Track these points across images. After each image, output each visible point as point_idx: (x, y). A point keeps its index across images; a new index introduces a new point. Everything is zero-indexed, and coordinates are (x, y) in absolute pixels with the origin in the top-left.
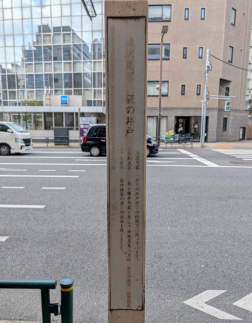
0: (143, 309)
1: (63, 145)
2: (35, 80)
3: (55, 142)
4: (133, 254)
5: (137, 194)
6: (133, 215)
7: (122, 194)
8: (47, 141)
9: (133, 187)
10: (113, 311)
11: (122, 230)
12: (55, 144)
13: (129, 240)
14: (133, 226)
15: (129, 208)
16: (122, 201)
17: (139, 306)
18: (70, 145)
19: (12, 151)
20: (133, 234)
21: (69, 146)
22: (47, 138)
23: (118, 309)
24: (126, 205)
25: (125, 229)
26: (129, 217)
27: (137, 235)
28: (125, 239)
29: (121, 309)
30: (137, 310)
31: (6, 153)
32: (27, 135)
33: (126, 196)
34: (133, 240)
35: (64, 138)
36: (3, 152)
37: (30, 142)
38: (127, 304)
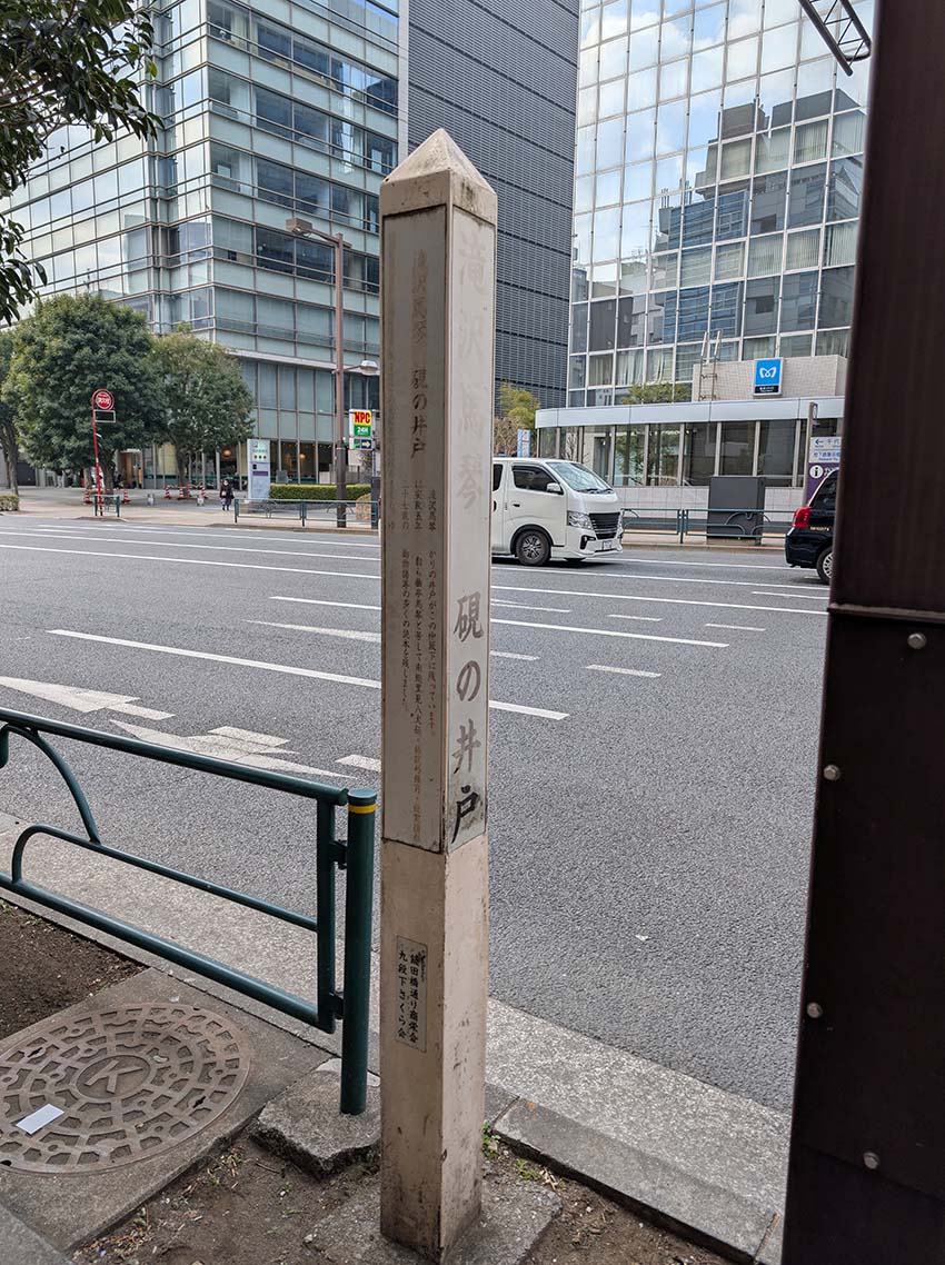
0: (440, 852)
1: (739, 542)
2: (680, 311)
3: (709, 529)
4: (425, 719)
5: (432, 584)
6: (425, 631)
7: (406, 584)
8: (682, 524)
9: (425, 570)
10: (389, 843)
11: (405, 663)
12: (708, 537)
13: (418, 686)
14: (426, 655)
15: (418, 615)
16: (405, 598)
17: (435, 843)
18: (763, 541)
19: (557, 554)
20: (425, 674)
21: (759, 544)
22: (684, 515)
23: (398, 841)
24: (412, 608)
25: (412, 662)
26: (419, 635)
27: (432, 676)
28: (412, 683)
29: (402, 843)
30: (429, 851)
31: (537, 559)
32: (609, 501)
33: (412, 589)
34: (426, 687)
35: (742, 514)
36: (530, 555)
37: (615, 525)
38: (413, 834)
